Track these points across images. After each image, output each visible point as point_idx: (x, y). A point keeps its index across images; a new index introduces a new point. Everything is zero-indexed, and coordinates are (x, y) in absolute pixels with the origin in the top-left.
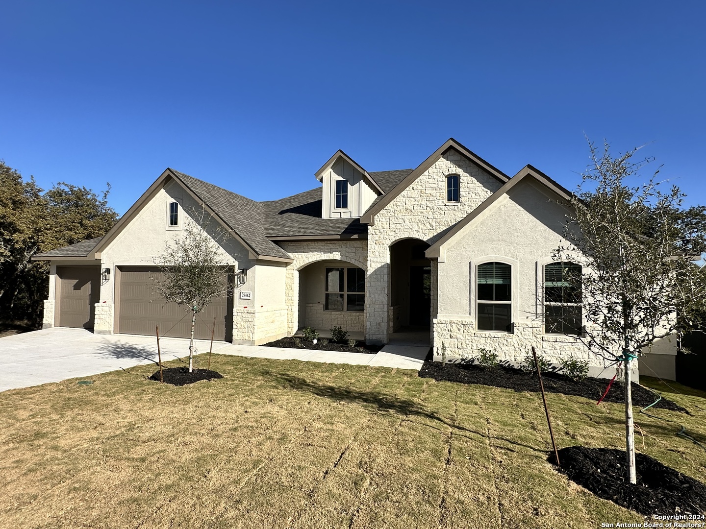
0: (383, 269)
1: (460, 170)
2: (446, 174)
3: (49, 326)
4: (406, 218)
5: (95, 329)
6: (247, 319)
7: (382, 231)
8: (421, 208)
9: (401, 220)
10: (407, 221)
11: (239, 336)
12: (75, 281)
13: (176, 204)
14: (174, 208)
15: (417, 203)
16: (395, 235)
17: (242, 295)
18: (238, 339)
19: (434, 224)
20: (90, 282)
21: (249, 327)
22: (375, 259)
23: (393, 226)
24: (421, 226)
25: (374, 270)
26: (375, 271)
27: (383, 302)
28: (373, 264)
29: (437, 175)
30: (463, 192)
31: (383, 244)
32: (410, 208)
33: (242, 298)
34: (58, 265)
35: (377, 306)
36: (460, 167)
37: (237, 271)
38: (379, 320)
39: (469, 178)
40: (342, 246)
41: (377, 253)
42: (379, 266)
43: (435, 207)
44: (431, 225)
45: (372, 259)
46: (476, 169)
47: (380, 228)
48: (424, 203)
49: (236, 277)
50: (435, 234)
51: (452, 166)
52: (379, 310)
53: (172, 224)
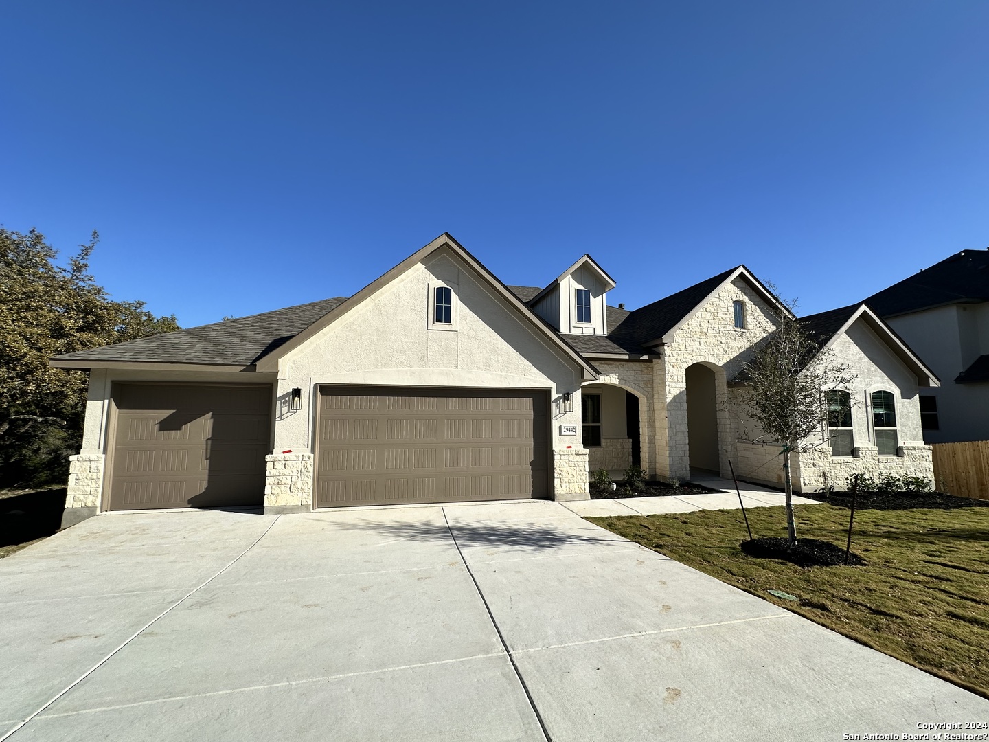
0: (682, 395)
1: (746, 298)
2: (735, 299)
3: (87, 513)
4: (701, 340)
5: (265, 504)
6: (576, 463)
7: (679, 352)
8: (714, 332)
9: (696, 343)
10: (702, 344)
11: (565, 490)
12: (165, 414)
13: (448, 292)
14: (443, 297)
15: (710, 326)
16: (692, 358)
17: (563, 430)
18: (563, 493)
19: (726, 349)
20: (210, 415)
21: (580, 475)
22: (674, 385)
23: (689, 348)
24: (716, 351)
25: (672, 397)
26: (675, 398)
27: (683, 432)
28: (672, 389)
29: (726, 299)
30: (749, 319)
31: (681, 368)
32: (705, 330)
33: (563, 433)
34: (115, 379)
35: (679, 438)
36: (745, 294)
37: (554, 396)
38: (681, 454)
39: (754, 306)
40: (620, 367)
41: (675, 378)
42: (678, 392)
43: (727, 332)
44: (724, 350)
45: (671, 384)
46: (758, 299)
47: (677, 349)
48: (716, 326)
49: (554, 404)
50: (728, 360)
51: (739, 292)
52: (681, 442)
53: (439, 320)
